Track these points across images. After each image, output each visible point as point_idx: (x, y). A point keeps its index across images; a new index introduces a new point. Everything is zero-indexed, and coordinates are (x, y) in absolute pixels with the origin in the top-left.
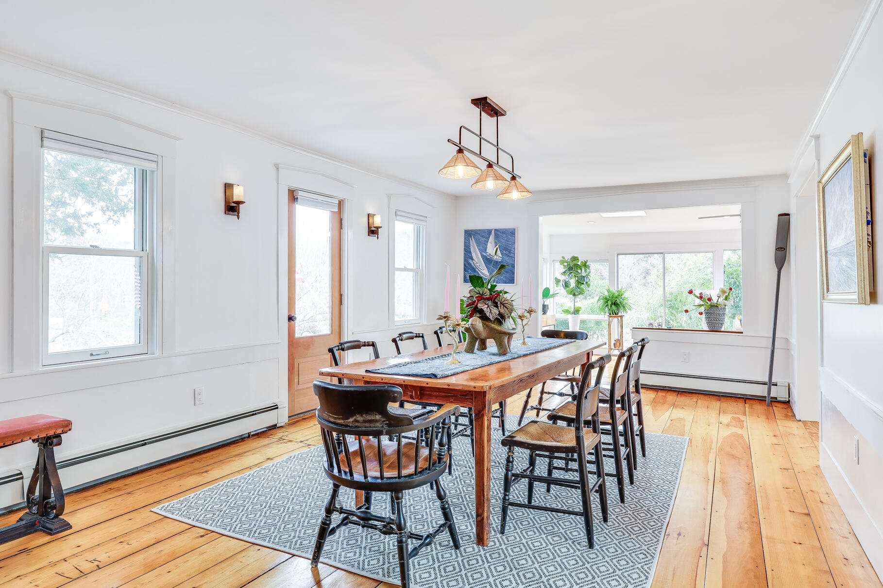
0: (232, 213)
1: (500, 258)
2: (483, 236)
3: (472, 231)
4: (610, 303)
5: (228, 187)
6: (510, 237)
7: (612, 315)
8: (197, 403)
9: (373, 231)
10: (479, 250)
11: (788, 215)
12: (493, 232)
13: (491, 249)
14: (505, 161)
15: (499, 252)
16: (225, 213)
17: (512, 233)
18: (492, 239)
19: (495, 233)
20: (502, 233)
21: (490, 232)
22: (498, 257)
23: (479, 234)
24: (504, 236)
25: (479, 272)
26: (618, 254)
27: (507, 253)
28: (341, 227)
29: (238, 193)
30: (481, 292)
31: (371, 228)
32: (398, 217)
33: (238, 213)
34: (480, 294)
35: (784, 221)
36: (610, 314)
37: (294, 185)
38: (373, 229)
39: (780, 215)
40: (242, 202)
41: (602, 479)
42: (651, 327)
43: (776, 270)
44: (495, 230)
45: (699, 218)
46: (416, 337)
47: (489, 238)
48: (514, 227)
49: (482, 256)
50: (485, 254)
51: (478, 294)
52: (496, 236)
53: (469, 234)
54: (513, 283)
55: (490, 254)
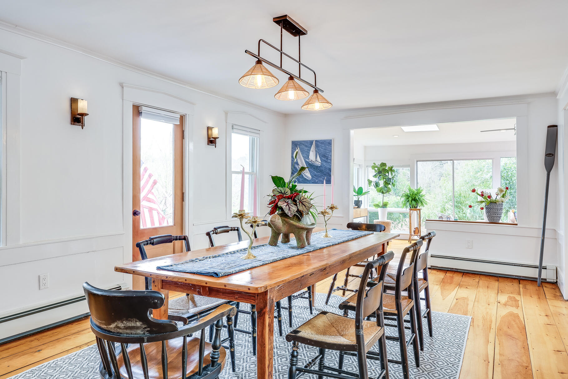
0: (77, 124)
1: (320, 163)
2: (306, 146)
3: (297, 141)
4: (410, 199)
5: (74, 101)
6: (327, 146)
7: (412, 209)
8: (42, 287)
9: (212, 141)
10: (303, 157)
11: (556, 126)
12: (314, 143)
13: (312, 156)
14: (307, 75)
16: (71, 124)
17: (329, 143)
18: (313, 148)
19: (316, 144)
20: (322, 143)
21: (311, 142)
22: (318, 163)
23: (303, 144)
24: (323, 145)
25: (303, 175)
26: (417, 161)
27: (325, 159)
28: (183, 137)
29: (82, 106)
30: (283, 192)
31: (210, 138)
32: (235, 130)
33: (82, 124)
34: (282, 193)
35: (553, 132)
36: (411, 208)
37: (138, 101)
38: (212, 139)
39: (549, 127)
40: (86, 115)
41: (385, 372)
42: (441, 219)
43: (546, 173)
44: (316, 141)
45: (481, 132)
46: (231, 230)
47: (311, 147)
48: (330, 139)
49: (306, 162)
50: (307, 160)
51: (280, 193)
52: (317, 146)
53: (295, 144)
54: (330, 183)
55: (312, 161)
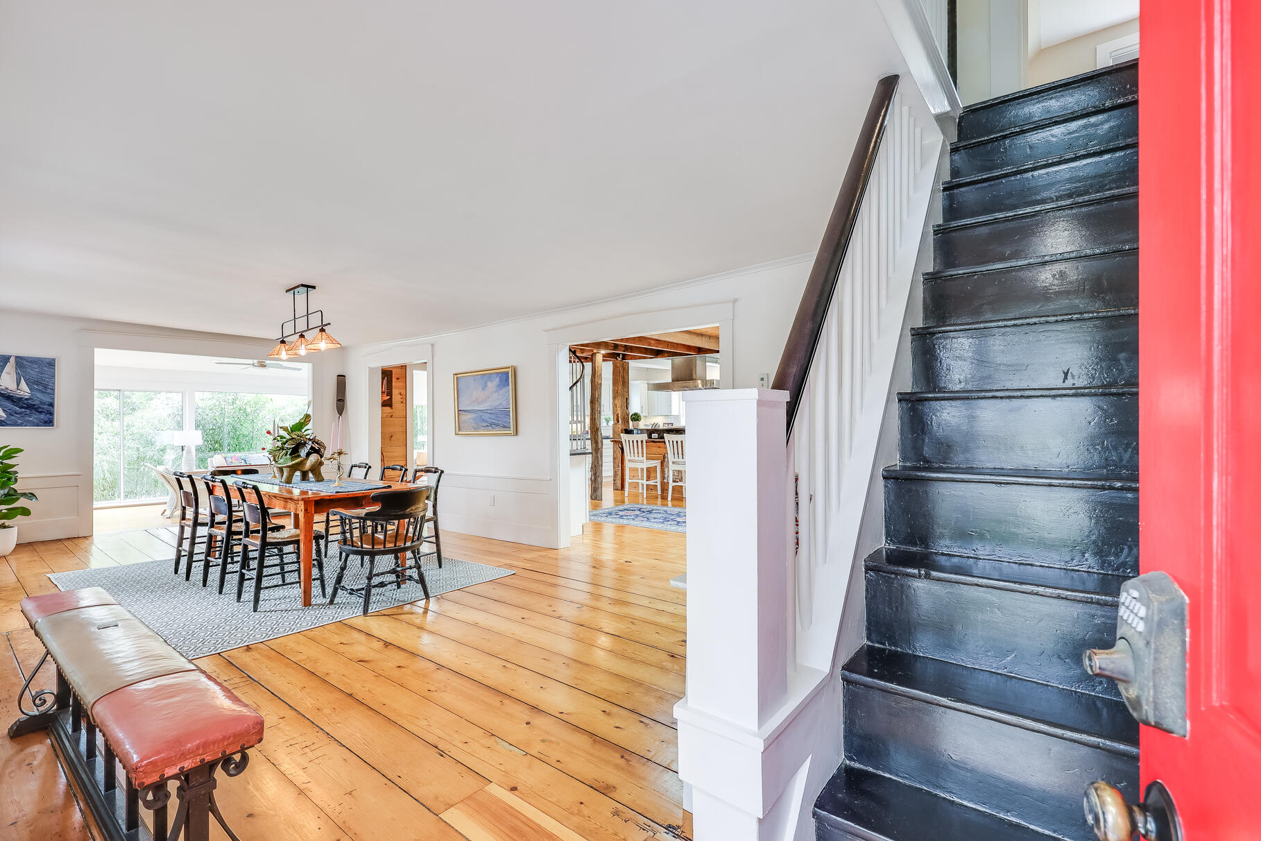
1: (26, 394)
11: (344, 376)
12: (12, 360)
13: (7, 381)
15: (23, 385)
18: (10, 368)
19: (16, 361)
22: (25, 391)
35: (341, 381)
39: (338, 376)
43: (338, 415)
44: (16, 357)
48: (52, 357)
54: (53, 426)
55: (7, 389)
